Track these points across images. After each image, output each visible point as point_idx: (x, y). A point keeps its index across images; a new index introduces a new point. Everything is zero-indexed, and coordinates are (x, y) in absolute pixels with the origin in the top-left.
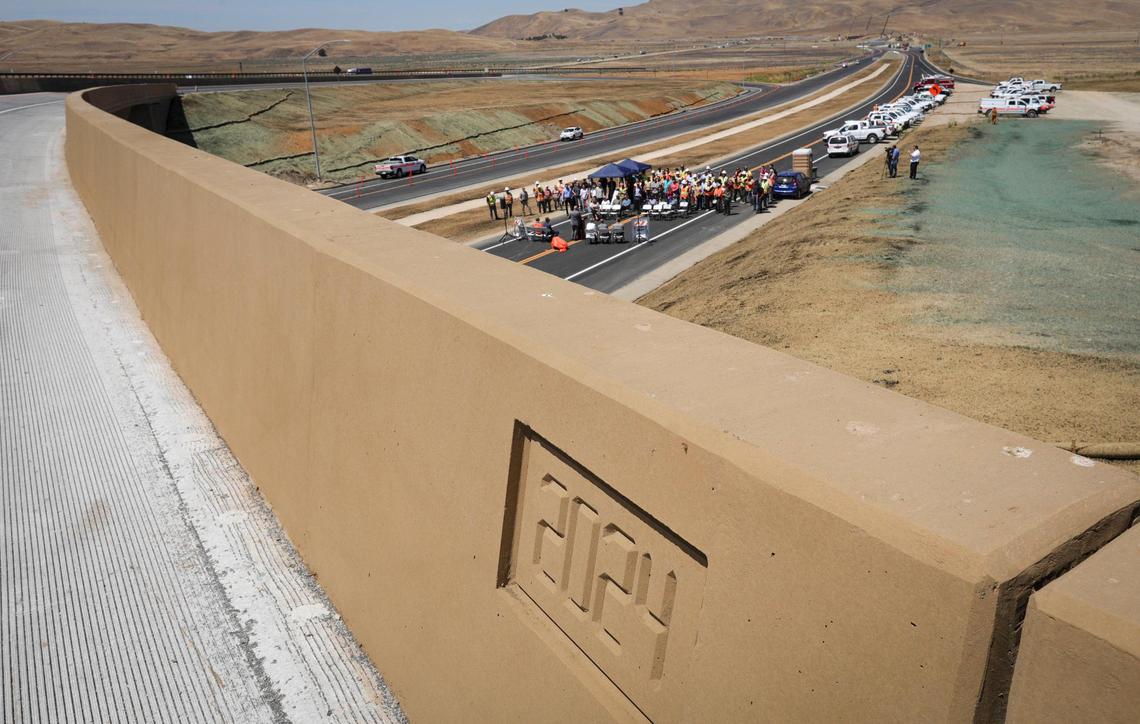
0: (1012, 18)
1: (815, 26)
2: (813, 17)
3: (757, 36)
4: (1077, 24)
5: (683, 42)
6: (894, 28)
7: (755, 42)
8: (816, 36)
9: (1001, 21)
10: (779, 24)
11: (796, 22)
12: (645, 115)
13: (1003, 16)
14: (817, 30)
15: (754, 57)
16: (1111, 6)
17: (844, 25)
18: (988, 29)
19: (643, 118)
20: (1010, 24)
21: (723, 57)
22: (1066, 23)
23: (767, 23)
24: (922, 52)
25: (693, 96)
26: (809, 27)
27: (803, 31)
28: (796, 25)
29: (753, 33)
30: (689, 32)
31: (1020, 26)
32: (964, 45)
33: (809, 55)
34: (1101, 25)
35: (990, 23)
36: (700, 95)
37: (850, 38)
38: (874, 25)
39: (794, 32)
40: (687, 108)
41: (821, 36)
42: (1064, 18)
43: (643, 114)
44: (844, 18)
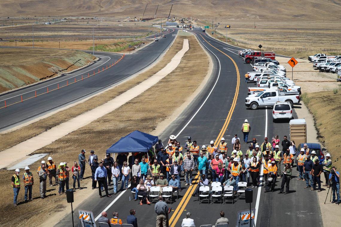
0: (254, 10)
1: (116, 10)
2: (114, 4)
3: (72, 16)
4: (295, 16)
5: (15, 19)
6: (176, 14)
7: (72, 21)
8: (118, 17)
9: (247, 11)
10: (89, 8)
11: (102, 7)
12: (36, 78)
13: (247, 8)
14: (118, 13)
15: (77, 32)
16: (315, 5)
17: (137, 10)
18: (238, 17)
19: (33, 81)
20: (254, 14)
21: (55, 31)
22: (288, 15)
23: (80, 7)
24: (204, 31)
25: (64, 62)
26: (111, 10)
27: (107, 14)
28: (102, 9)
29: (70, 14)
30: (20, 12)
31: (259, 16)
32: (230, 27)
33: (120, 31)
34: (310, 18)
35: (240, 13)
36: (70, 61)
37: (144, 20)
38: (160, 10)
39: (101, 14)
40: (64, 73)
41: (122, 17)
42: (287, 12)
43: (34, 77)
44: (137, 6)
